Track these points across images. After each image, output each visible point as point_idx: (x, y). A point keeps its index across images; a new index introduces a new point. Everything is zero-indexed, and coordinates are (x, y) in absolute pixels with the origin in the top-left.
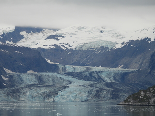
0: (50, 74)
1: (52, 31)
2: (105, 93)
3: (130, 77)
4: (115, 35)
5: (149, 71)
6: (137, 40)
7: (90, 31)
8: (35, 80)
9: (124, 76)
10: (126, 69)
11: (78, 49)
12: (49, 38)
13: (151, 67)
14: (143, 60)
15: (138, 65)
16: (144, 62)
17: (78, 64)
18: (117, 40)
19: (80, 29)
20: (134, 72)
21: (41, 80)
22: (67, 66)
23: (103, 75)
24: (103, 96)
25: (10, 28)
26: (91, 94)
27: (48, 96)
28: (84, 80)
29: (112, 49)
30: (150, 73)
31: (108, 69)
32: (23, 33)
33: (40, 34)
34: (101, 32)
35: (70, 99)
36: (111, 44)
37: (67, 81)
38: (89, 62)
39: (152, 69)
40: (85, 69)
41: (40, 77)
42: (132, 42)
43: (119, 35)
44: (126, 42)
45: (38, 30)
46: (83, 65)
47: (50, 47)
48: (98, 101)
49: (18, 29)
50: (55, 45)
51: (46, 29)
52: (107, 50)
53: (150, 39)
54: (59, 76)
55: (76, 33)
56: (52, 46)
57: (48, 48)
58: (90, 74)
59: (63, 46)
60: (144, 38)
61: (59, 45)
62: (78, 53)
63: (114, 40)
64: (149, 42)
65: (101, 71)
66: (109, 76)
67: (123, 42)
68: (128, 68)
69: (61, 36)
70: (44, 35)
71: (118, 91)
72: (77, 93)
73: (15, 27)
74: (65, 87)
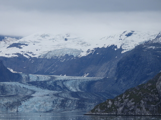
0: (13, 83)
1: (14, 39)
2: (70, 102)
3: (96, 86)
4: (80, 43)
5: (116, 79)
6: (103, 48)
7: (54, 39)
9: (90, 84)
10: (92, 78)
11: (41, 57)
13: (117, 75)
14: (109, 68)
15: (104, 73)
16: (111, 70)
17: (42, 72)
18: (82, 48)
19: (43, 36)
20: (100, 80)
21: (3, 90)
22: (30, 75)
23: (68, 84)
24: (69, 105)
26: (56, 103)
27: (12, 106)
28: (49, 89)
29: (77, 57)
30: (117, 81)
31: (73, 78)
33: (2, 42)
34: (66, 40)
35: (34, 110)
36: (76, 52)
37: (31, 90)
38: (54, 71)
39: (119, 77)
40: (50, 78)
41: (2, 87)
42: (97, 49)
43: (84, 43)
44: (91, 49)
46: (47, 74)
47: (13, 55)
48: (64, 111)
50: (18, 54)
51: (8, 37)
52: (72, 58)
53: (116, 47)
54: (22, 85)
55: (40, 41)
56: (15, 54)
57: (10, 56)
58: (55, 83)
59: (26, 54)
60: (110, 45)
61: (21, 53)
62: (42, 62)
63: (79, 47)
64: (116, 49)
65: (66, 80)
66: (74, 85)
67: (89, 50)
68: (94, 76)
69: (24, 44)
70: (6, 43)
71: (84, 100)
72: (41, 103)
74: (29, 97)
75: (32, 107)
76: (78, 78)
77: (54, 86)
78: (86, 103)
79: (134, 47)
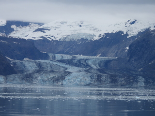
0: (46, 61)
1: (37, 25)
2: (104, 77)
3: (112, 64)
4: (92, 29)
5: (128, 59)
6: (112, 33)
7: (71, 25)
8: (36, 66)
9: (107, 62)
11: (62, 40)
12: (36, 31)
13: (129, 56)
14: (118, 50)
15: (114, 54)
16: (119, 51)
18: (94, 33)
19: (62, 23)
21: (40, 67)
24: (104, 80)
25: (3, 23)
26: (93, 78)
27: (57, 80)
29: (91, 40)
30: (129, 61)
31: (90, 57)
32: (13, 27)
33: (28, 27)
34: (80, 26)
35: (76, 83)
36: (90, 36)
37: (63, 67)
38: (72, 51)
39: (131, 57)
41: (39, 64)
42: (107, 34)
43: (96, 29)
44: (102, 34)
45: (25, 24)
47: (38, 38)
48: (100, 84)
49: (9, 23)
50: (42, 37)
51: (32, 23)
52: (87, 41)
53: (123, 33)
54: (54, 63)
55: (60, 27)
56: (40, 37)
57: (36, 39)
58: (80, 61)
59: (49, 37)
60: (118, 31)
61: (45, 37)
62: (62, 44)
63: (92, 32)
64: (123, 35)
66: (95, 63)
67: (100, 35)
68: (106, 56)
69: (47, 29)
70: (31, 28)
71: (115, 76)
72: (81, 78)
73: (7, 21)
74: (69, 73)
75: (75, 81)
76: (95, 57)
77: (79, 64)
78: (117, 78)
79: (137, 33)
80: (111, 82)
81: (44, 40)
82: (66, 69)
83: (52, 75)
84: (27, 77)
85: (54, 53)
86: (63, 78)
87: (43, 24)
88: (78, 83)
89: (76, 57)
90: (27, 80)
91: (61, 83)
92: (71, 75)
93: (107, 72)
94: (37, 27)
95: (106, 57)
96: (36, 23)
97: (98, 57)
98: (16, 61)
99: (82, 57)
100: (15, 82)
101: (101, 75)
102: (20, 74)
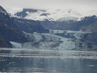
0: (48, 34)
3: (89, 36)
4: (77, 14)
6: (89, 17)
7: (63, 12)
8: (41, 37)
11: (57, 21)
12: (42, 15)
14: (93, 27)
15: (90, 30)
18: (78, 17)
19: (58, 10)
21: (44, 38)
25: (21, 10)
26: (77, 45)
29: (76, 21)
32: (27, 12)
33: (36, 13)
34: (69, 12)
35: (66, 48)
36: (75, 18)
37: (58, 38)
38: (64, 28)
40: (64, 32)
41: (43, 36)
42: (86, 18)
43: (79, 14)
44: (83, 17)
45: (35, 11)
47: (43, 20)
48: (81, 49)
49: (25, 10)
50: (45, 19)
51: (39, 10)
52: (73, 22)
53: (96, 16)
54: (53, 35)
55: (56, 13)
57: (41, 20)
58: (69, 34)
59: (49, 19)
60: (93, 16)
61: (47, 19)
62: (58, 23)
63: (76, 16)
64: (96, 18)
65: (74, 33)
66: (78, 36)
69: (48, 14)
70: (38, 13)
71: (91, 44)
72: (69, 45)
73: (23, 9)
74: (62, 42)
75: (65, 46)
76: (78, 32)
77: (68, 36)
78: (92, 45)
80: (88, 48)
81: (47, 21)
82: (60, 39)
83: (51, 43)
84: (36, 44)
85: (52, 29)
86: (58, 45)
87: (46, 11)
88: (68, 48)
89: (66, 32)
90: (36, 46)
91: (57, 48)
92: (63, 43)
93: (86, 41)
94: (42, 13)
95: (85, 32)
96: (41, 10)
97: (80, 32)
98: (29, 34)
99: (70, 32)
100: (28, 47)
101: (82, 43)
102: (31, 42)
